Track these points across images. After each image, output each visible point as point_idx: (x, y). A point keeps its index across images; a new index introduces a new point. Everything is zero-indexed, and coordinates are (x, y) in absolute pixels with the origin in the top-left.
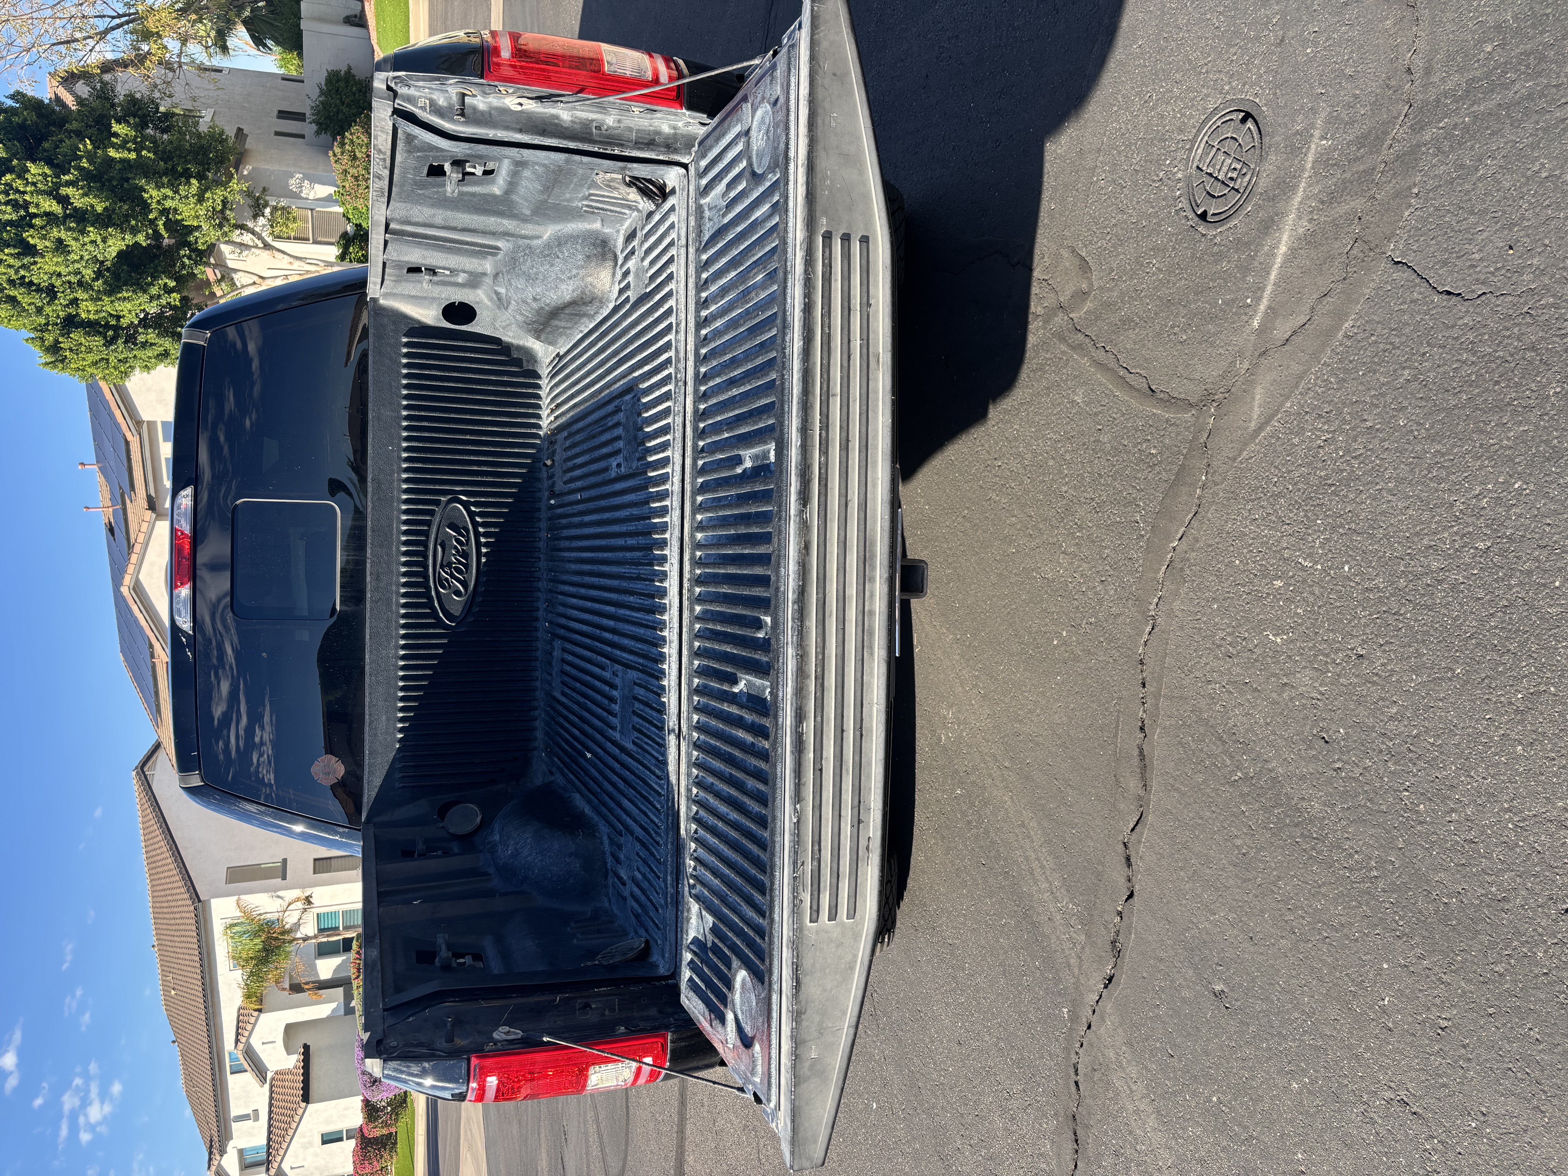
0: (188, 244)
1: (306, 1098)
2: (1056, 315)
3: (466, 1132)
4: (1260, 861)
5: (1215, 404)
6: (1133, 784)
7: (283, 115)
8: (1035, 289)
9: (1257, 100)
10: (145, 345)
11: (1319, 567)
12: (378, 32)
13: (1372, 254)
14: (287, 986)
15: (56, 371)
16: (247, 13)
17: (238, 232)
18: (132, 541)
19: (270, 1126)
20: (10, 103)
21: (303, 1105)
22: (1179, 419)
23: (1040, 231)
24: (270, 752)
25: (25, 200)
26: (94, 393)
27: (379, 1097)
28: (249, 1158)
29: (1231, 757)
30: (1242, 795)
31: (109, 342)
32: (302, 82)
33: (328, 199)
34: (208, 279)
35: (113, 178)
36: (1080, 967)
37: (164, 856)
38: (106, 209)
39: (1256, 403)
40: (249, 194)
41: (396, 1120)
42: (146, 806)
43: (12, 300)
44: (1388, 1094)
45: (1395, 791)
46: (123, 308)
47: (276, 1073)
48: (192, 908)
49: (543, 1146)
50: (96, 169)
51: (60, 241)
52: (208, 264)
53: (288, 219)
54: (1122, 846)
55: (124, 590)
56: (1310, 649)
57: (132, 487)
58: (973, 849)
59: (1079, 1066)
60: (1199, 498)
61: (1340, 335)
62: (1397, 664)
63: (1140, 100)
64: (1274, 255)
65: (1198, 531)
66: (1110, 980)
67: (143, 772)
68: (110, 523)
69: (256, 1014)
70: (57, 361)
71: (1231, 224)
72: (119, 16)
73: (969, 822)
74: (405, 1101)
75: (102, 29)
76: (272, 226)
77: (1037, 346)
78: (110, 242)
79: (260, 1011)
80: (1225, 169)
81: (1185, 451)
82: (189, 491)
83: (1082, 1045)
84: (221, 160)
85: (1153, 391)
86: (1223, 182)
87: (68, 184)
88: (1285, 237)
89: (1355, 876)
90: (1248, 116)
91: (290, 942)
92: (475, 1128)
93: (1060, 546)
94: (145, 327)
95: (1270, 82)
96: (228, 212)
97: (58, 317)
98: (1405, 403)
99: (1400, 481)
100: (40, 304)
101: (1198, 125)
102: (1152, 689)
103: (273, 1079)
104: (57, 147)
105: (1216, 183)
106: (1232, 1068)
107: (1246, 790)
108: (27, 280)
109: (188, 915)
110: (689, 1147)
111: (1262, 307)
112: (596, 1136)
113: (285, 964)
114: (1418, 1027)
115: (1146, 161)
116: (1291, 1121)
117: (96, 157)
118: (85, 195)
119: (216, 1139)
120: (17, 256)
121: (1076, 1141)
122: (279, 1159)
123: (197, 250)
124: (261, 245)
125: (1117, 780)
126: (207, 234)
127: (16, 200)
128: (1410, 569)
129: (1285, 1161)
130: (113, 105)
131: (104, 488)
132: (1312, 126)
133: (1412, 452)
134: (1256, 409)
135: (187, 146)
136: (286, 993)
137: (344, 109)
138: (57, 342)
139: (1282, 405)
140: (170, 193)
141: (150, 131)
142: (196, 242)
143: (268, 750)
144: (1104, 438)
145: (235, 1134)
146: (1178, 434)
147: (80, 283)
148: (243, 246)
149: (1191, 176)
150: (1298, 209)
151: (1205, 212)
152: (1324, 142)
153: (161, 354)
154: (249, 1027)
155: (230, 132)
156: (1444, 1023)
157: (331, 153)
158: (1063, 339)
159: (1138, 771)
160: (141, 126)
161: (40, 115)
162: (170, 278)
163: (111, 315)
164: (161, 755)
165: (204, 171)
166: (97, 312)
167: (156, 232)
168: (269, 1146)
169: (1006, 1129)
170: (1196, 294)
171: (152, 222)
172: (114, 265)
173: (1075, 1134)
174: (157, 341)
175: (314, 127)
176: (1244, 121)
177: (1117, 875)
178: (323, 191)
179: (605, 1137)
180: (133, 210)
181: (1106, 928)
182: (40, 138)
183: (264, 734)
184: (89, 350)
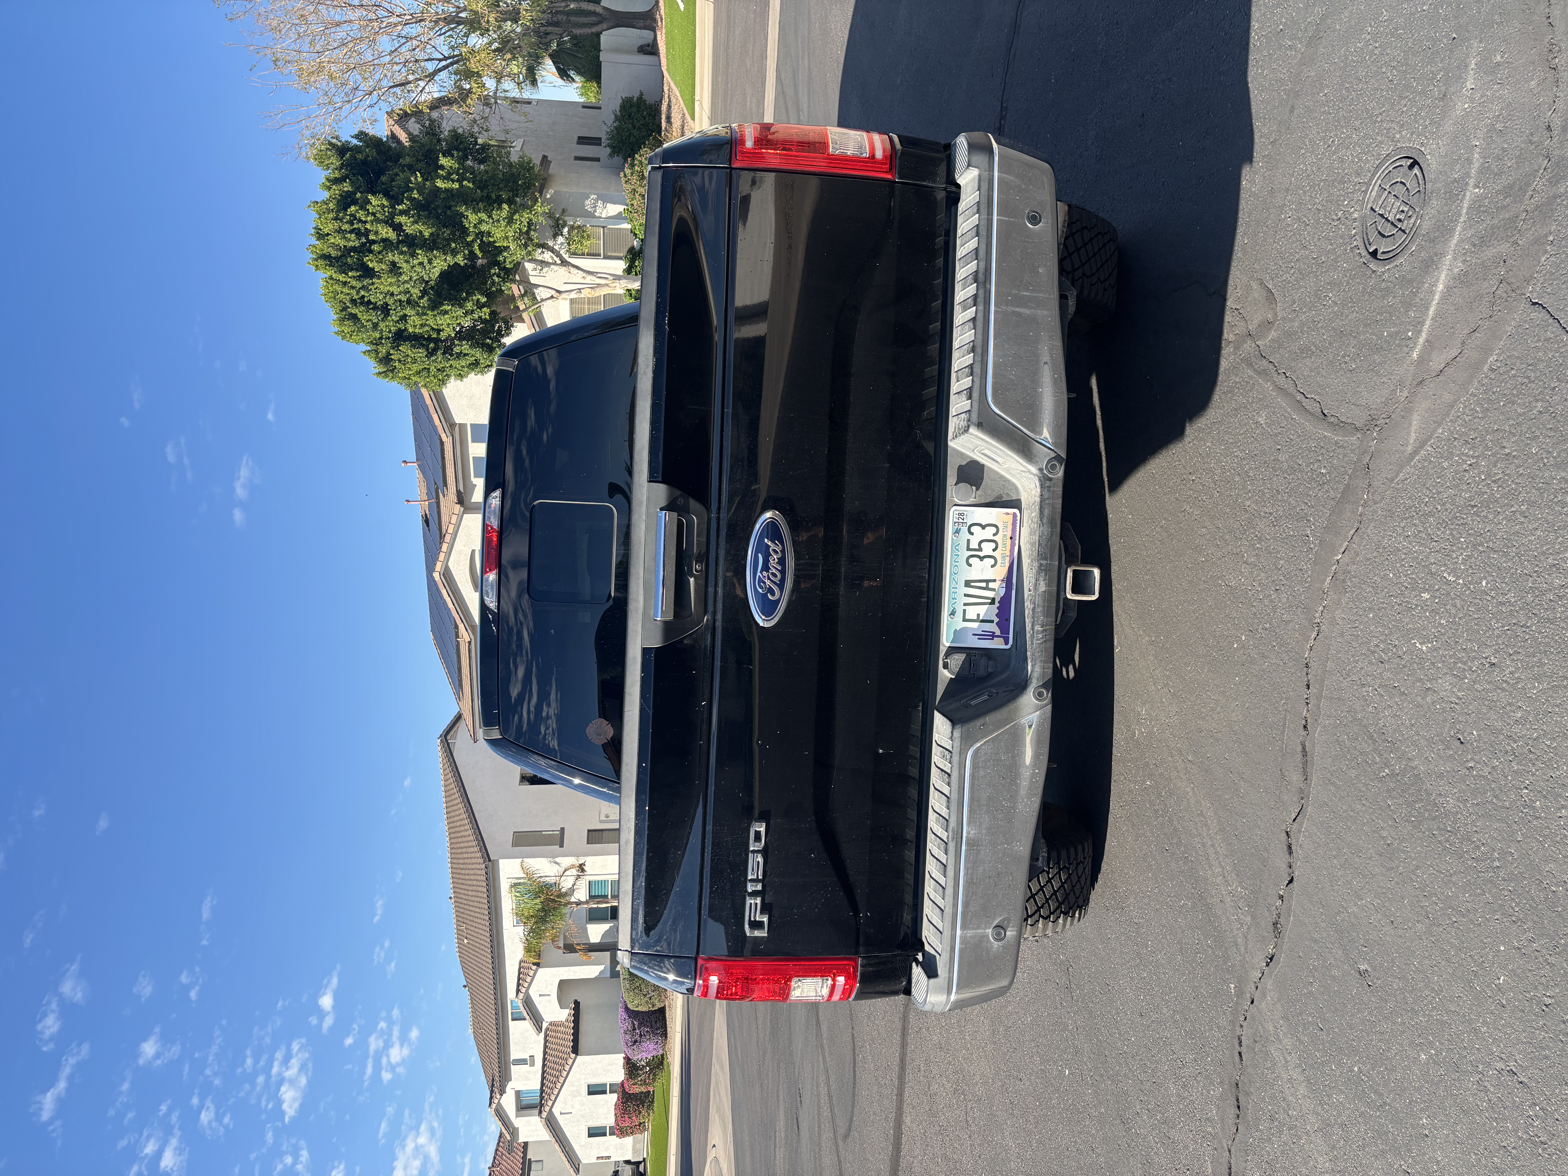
0: (497, 263)
1: (576, 1050)
2: (1245, 342)
3: (715, 1095)
4: (1404, 852)
5: (1377, 429)
6: (1296, 778)
7: (583, 140)
8: (1228, 318)
9: (1423, 149)
10: (459, 355)
11: (1461, 581)
12: (668, 59)
13: (1513, 295)
14: (562, 945)
15: (387, 380)
16: (554, 46)
17: (540, 251)
18: (444, 531)
19: (543, 1072)
20: (355, 142)
21: (573, 1056)
22: (1346, 441)
23: (1234, 264)
24: (554, 726)
25: (366, 229)
26: (417, 399)
27: (639, 1057)
28: (526, 1100)
29: (1380, 755)
30: (1388, 791)
31: (431, 354)
32: (600, 108)
33: (618, 217)
34: (513, 295)
35: (438, 206)
36: (1246, 945)
37: (461, 817)
38: (431, 234)
39: (1413, 429)
40: (550, 215)
41: (654, 1080)
42: (448, 771)
43: (354, 317)
44: (1500, 1065)
45: (1517, 789)
46: (443, 321)
47: (551, 1024)
48: (483, 866)
49: (782, 1107)
50: (424, 198)
51: (393, 264)
52: (514, 281)
53: (583, 237)
54: (1285, 835)
55: (436, 576)
56: (1451, 657)
57: (445, 484)
58: (1158, 836)
59: (1243, 1038)
60: (1360, 515)
61: (1486, 367)
62: (1522, 672)
63: (1324, 144)
64: (1433, 293)
65: (1359, 546)
66: (1271, 959)
67: (447, 741)
68: (426, 515)
69: (534, 967)
70: (388, 370)
71: (1397, 262)
72: (445, 59)
73: (1156, 811)
74: (662, 1063)
75: (431, 71)
76: (569, 244)
77: (1228, 370)
78: (435, 263)
79: (538, 965)
80: (1394, 211)
81: (1350, 472)
82: (497, 493)
83: (1245, 1019)
84: (528, 186)
85: (1325, 415)
86: (1392, 223)
87: (402, 213)
88: (1443, 277)
89: (1482, 866)
90: (1415, 163)
91: (566, 905)
92: (723, 1092)
93: (1243, 556)
94: (460, 339)
95: (1434, 133)
96: (532, 233)
97: (390, 331)
98: (1538, 433)
99: (1531, 504)
100: (376, 321)
101: (1373, 169)
102: (1315, 691)
103: (547, 1029)
104: (393, 180)
105: (1386, 224)
106: (1371, 1040)
107: (1392, 785)
108: (366, 299)
109: (479, 872)
110: (907, 1109)
111: (1421, 340)
112: (827, 1098)
113: (560, 924)
114: (1527, 1004)
115: (1327, 201)
116: (1418, 1089)
117: (425, 188)
118: (416, 222)
119: (497, 1079)
120: (359, 278)
121: (1239, 1107)
122: (550, 1103)
123: (505, 268)
124: (559, 262)
125: (1282, 774)
126: (514, 253)
127: (359, 229)
128: (1536, 585)
129: (1412, 1125)
130: (439, 140)
131: (422, 483)
132: (1468, 175)
133: (1541, 478)
134: (1413, 434)
135: (500, 176)
136: (561, 951)
137: (636, 133)
138: (389, 354)
139: (1435, 431)
140: (484, 216)
141: (469, 163)
142: (505, 261)
143: (553, 723)
144: (1282, 457)
145: (513, 1076)
146: (1345, 455)
147: (409, 302)
148: (543, 263)
149: (1365, 216)
150: (1454, 250)
151: (1376, 251)
152: (1477, 190)
153: (473, 364)
154: (529, 979)
155: (537, 161)
156: (1549, 1001)
157: (622, 174)
158: (1250, 365)
159: (1301, 765)
160: (462, 160)
161: (379, 152)
162: (482, 294)
163: (433, 329)
164: (461, 725)
165: (513, 196)
166: (422, 326)
167: (472, 253)
168: (542, 1091)
169: (1179, 1095)
170: (1365, 326)
171: (470, 245)
172: (437, 284)
173: (1238, 1100)
174: (470, 351)
175: (608, 150)
176: (1411, 167)
177: (1280, 860)
178: (614, 209)
179: (834, 1099)
180: (454, 235)
181: (1269, 910)
182: (379, 173)
183: (551, 710)
184: (414, 361)
